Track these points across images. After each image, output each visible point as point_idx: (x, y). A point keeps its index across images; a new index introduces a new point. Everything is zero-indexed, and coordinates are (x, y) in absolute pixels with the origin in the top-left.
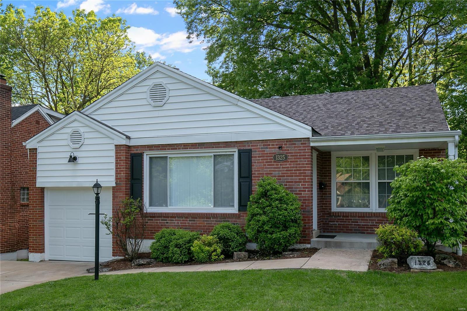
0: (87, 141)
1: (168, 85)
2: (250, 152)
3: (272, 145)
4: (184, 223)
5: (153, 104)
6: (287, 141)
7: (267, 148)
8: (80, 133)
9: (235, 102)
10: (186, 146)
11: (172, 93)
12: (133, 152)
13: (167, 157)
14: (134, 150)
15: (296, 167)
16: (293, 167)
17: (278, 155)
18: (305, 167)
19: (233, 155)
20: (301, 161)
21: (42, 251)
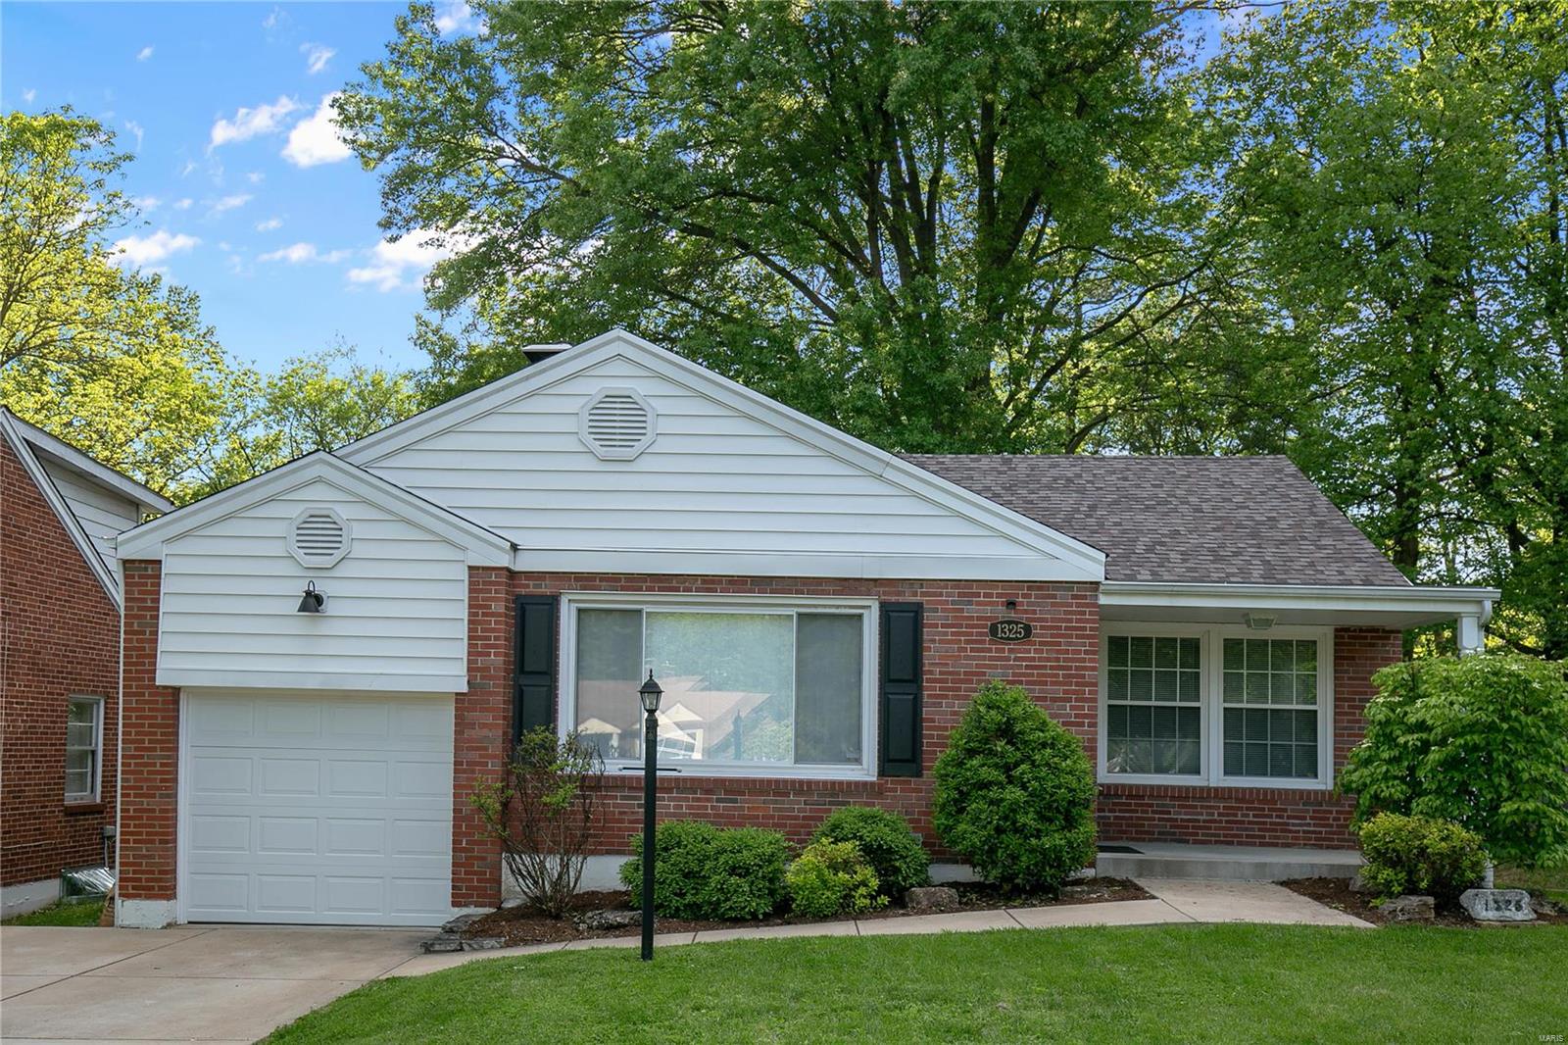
0: (358, 551)
1: (653, 402)
2: (917, 610)
3: (986, 595)
4: (699, 807)
5: (601, 452)
6: (1029, 588)
7: (970, 603)
8: (335, 523)
9: (877, 469)
10: (710, 583)
11: (664, 426)
12: (523, 591)
13: (640, 611)
14: (528, 586)
15: (1058, 660)
16: (1048, 660)
17: (1002, 623)
18: (1083, 660)
19: (860, 616)
20: (1070, 644)
21: (168, 892)
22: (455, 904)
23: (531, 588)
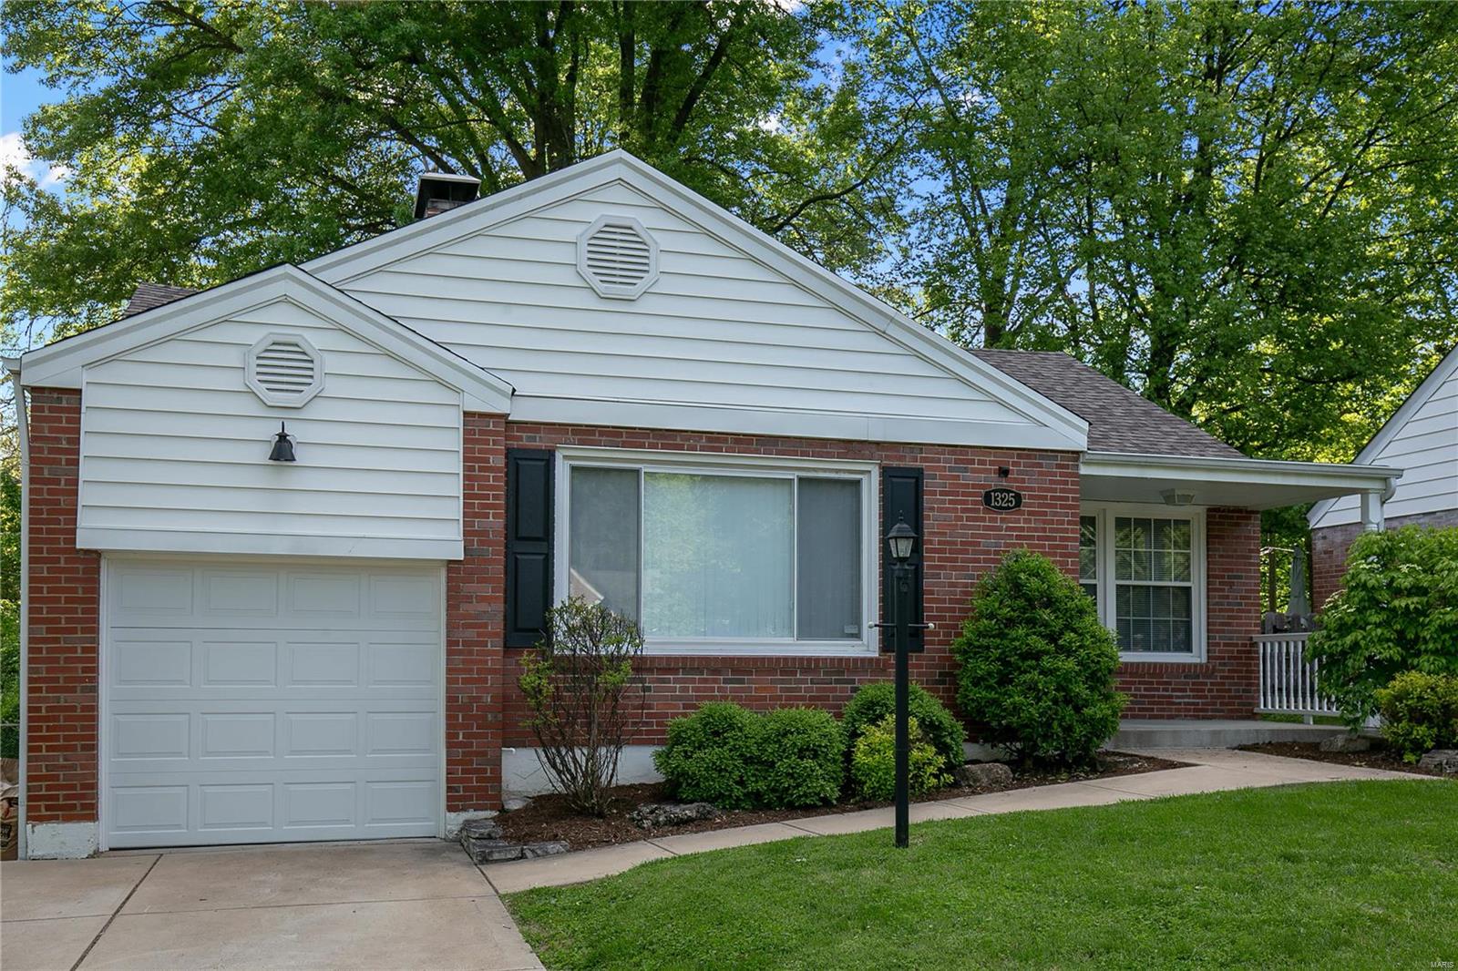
0: (333, 387)
1: (655, 235)
2: (917, 476)
3: (982, 462)
4: (706, 690)
5: (602, 288)
6: (1019, 456)
7: (966, 470)
8: (304, 353)
9: (881, 324)
10: (715, 441)
11: (668, 264)
12: (515, 444)
13: (637, 472)
14: (520, 438)
15: (1044, 530)
16: (1036, 530)
17: (995, 491)
18: (1066, 531)
19: (858, 482)
20: (1055, 514)
21: (88, 812)
22: (450, 809)
23: (525, 441)
